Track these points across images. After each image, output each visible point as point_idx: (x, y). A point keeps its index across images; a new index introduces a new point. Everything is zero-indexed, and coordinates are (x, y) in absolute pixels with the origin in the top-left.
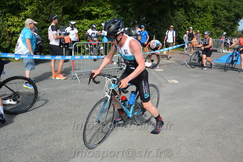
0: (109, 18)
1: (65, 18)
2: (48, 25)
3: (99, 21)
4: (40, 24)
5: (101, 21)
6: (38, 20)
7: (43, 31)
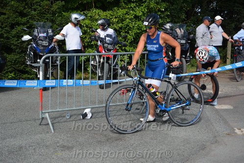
0: (140, 5)
1: (57, 7)
2: (24, 20)
3: (121, 12)
4: (8, 18)
5: (125, 11)
6: (4, 11)
7: (14, 32)
